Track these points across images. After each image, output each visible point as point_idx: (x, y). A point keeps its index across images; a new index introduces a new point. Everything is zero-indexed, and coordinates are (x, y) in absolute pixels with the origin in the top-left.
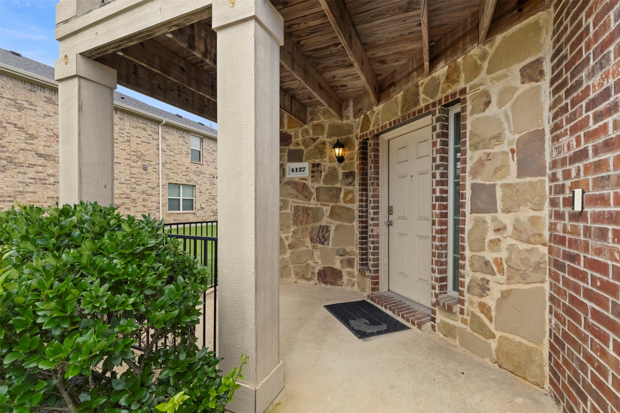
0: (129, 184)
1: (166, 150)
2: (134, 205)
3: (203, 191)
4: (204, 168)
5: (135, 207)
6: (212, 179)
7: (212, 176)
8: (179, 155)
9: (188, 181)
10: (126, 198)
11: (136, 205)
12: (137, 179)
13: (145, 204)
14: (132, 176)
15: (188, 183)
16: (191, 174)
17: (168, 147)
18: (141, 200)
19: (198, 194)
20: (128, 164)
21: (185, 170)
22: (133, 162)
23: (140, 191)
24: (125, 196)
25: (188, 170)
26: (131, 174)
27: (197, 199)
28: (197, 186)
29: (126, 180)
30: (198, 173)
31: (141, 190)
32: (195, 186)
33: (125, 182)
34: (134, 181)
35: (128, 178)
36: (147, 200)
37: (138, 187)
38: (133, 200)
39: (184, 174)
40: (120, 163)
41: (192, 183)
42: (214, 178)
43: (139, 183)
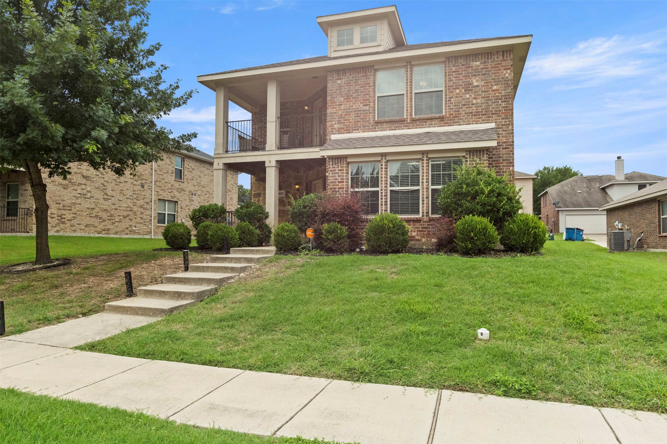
0: (132, 199)
1: (157, 170)
2: (135, 217)
3: (183, 207)
4: (184, 186)
5: (135, 218)
6: (191, 196)
7: (191, 193)
8: (166, 174)
9: (172, 197)
10: (130, 211)
11: (136, 217)
12: (137, 195)
13: (142, 216)
14: (134, 192)
15: (173, 200)
16: (175, 191)
17: (159, 167)
18: (139, 213)
19: (179, 210)
20: (132, 183)
21: (170, 187)
22: (135, 181)
23: (138, 205)
24: (129, 209)
25: (173, 188)
26: (134, 191)
27: (179, 214)
28: (179, 203)
29: (130, 196)
30: (180, 190)
31: (140, 205)
32: (177, 202)
33: (130, 197)
34: (135, 197)
35: (131, 194)
36: (143, 213)
37: (138, 202)
38: (134, 212)
39: (170, 191)
40: (127, 182)
41: (175, 200)
42: (192, 195)
43: (138, 199)
